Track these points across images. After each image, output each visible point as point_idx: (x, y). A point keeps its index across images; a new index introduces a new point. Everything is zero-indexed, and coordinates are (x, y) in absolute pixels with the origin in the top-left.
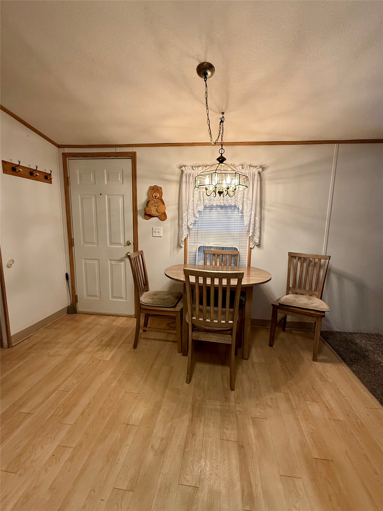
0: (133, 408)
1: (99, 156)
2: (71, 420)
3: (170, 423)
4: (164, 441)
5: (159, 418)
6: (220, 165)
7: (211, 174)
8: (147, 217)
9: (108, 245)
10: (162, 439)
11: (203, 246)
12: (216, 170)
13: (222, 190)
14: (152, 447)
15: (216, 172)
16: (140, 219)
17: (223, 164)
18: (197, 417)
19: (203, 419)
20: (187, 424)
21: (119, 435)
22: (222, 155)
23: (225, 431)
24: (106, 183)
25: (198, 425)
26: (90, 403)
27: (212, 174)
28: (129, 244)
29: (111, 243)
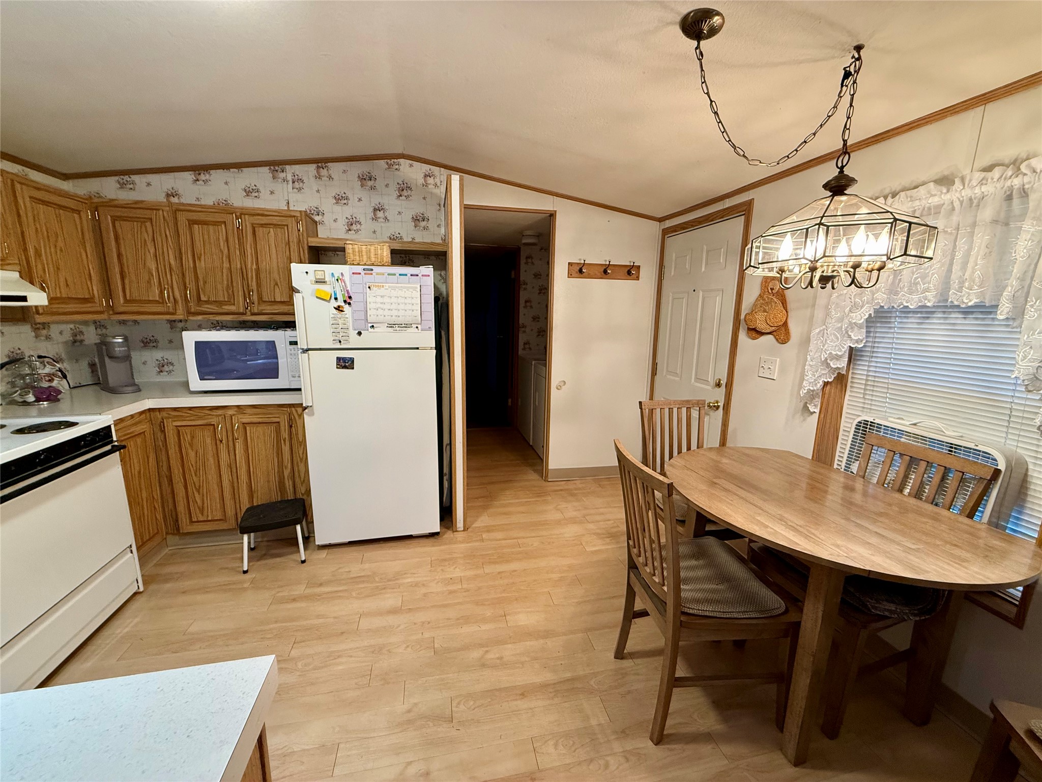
0: (529, 610)
1: (700, 223)
2: (489, 569)
3: (527, 659)
4: (498, 661)
5: (528, 643)
6: (836, 201)
7: (805, 230)
8: (754, 334)
9: (693, 381)
10: (501, 658)
11: (871, 422)
12: (822, 218)
13: (833, 271)
14: (487, 651)
15: (822, 222)
16: (742, 336)
17: (844, 198)
18: (555, 691)
19: (556, 700)
20: (538, 679)
21: (489, 614)
22: (842, 172)
23: (551, 743)
24: (703, 269)
25: (541, 697)
26: (515, 571)
27: (807, 229)
28: (718, 385)
29: (698, 379)
